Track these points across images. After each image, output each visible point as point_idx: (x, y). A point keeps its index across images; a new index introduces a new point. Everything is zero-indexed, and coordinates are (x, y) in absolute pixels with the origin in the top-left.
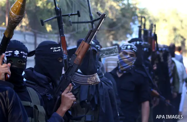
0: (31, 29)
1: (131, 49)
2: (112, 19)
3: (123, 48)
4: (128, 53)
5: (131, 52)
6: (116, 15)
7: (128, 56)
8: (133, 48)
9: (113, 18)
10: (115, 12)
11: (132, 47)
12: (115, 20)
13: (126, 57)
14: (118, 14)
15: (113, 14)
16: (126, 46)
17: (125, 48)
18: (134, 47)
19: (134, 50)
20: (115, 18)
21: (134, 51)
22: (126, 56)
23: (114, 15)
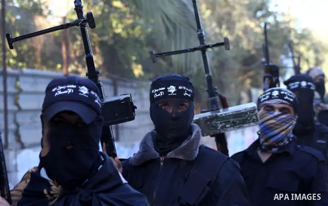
0: (106, 73)
1: (281, 96)
2: (249, 51)
3: (264, 97)
4: (276, 106)
5: (282, 103)
6: (256, 43)
7: (277, 113)
8: (285, 95)
9: (250, 48)
10: (252, 39)
11: (282, 93)
12: (253, 52)
13: (272, 116)
14: (258, 40)
15: (249, 41)
16: (269, 93)
17: (267, 97)
18: (286, 93)
19: (286, 98)
20: (255, 48)
21: (286, 100)
22: (271, 114)
23: (252, 44)
